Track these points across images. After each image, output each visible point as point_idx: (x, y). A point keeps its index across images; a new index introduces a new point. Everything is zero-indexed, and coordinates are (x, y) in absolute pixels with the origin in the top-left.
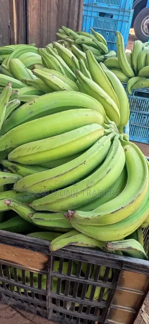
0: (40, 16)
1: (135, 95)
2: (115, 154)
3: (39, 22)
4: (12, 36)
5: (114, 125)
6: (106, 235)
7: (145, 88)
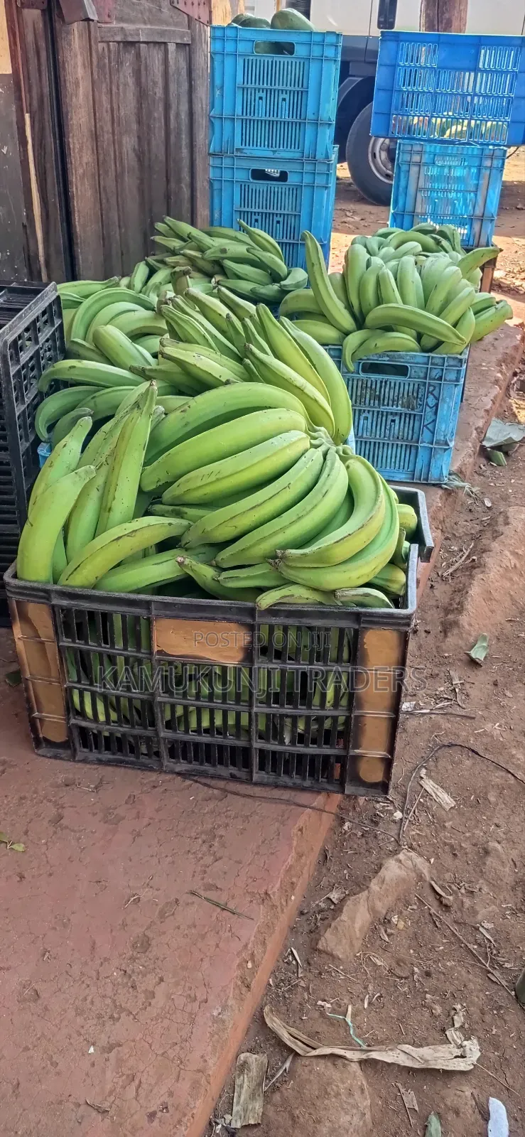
0: (99, 190)
1: (364, 371)
2: (331, 469)
3: (98, 205)
4: (32, 248)
5: (325, 434)
6: (332, 579)
7: (384, 354)
